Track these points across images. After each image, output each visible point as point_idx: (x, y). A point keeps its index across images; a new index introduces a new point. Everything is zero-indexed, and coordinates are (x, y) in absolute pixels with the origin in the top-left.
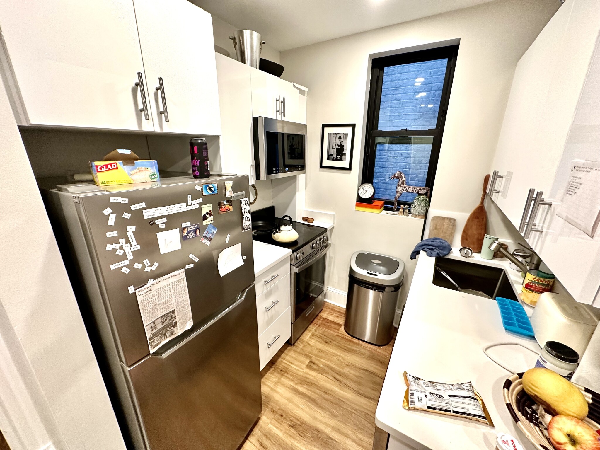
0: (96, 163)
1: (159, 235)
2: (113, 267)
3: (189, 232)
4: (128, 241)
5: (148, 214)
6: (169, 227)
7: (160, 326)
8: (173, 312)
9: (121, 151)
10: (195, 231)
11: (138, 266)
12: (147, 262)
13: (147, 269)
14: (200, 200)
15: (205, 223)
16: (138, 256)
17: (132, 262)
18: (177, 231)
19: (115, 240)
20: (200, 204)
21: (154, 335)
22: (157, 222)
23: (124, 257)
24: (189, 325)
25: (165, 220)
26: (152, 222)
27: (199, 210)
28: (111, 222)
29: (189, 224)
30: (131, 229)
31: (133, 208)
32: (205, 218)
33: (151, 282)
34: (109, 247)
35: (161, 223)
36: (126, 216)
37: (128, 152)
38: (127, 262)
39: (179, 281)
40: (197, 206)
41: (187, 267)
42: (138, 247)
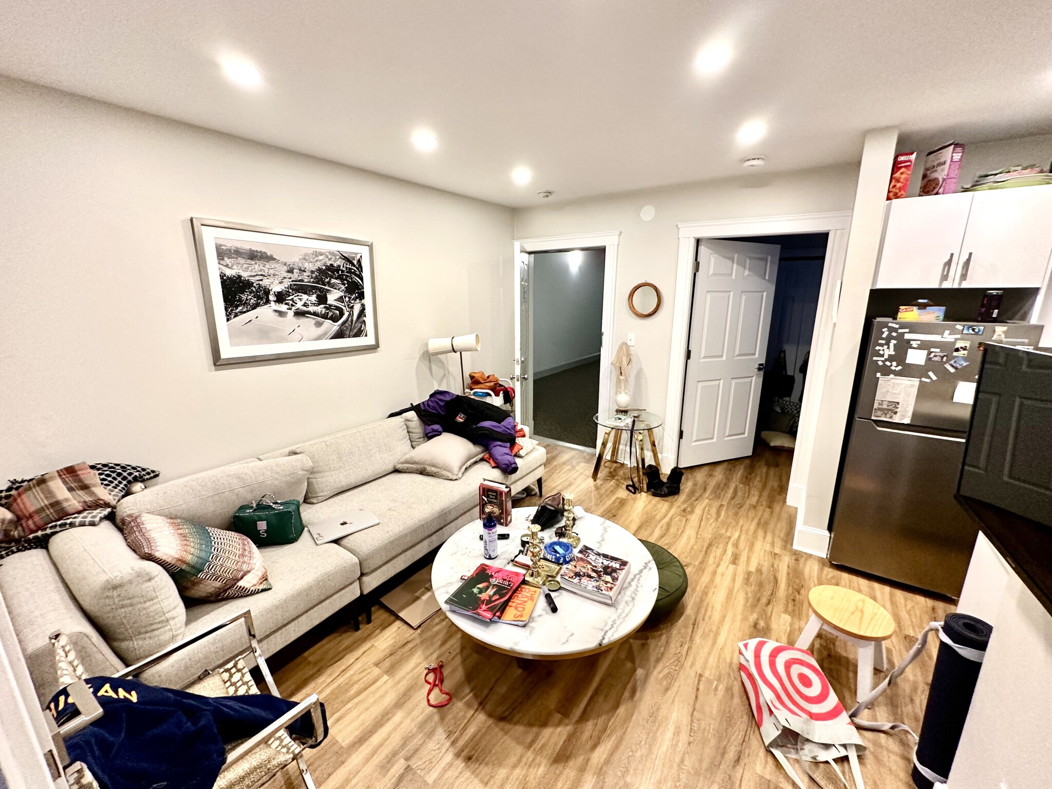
0: (901, 307)
1: (910, 350)
2: (875, 358)
3: (935, 356)
4: (888, 348)
5: (907, 336)
6: (920, 347)
7: (885, 406)
8: (898, 403)
9: (920, 301)
10: (942, 357)
11: (888, 363)
12: (894, 364)
13: (893, 368)
14: (959, 336)
15: (955, 354)
16: (891, 358)
17: (886, 360)
18: (926, 352)
19: (882, 345)
20: (956, 339)
21: (879, 409)
22: (912, 342)
23: (883, 356)
24: (907, 421)
25: (919, 342)
26: (909, 341)
27: (954, 343)
28: (884, 336)
29: (938, 350)
30: (893, 342)
31: (900, 331)
32: (957, 350)
33: (892, 376)
34: (877, 348)
35: (914, 344)
36: (894, 334)
37: (925, 301)
38: (883, 359)
39: (912, 386)
40: (953, 340)
41: (923, 379)
42: (893, 353)
